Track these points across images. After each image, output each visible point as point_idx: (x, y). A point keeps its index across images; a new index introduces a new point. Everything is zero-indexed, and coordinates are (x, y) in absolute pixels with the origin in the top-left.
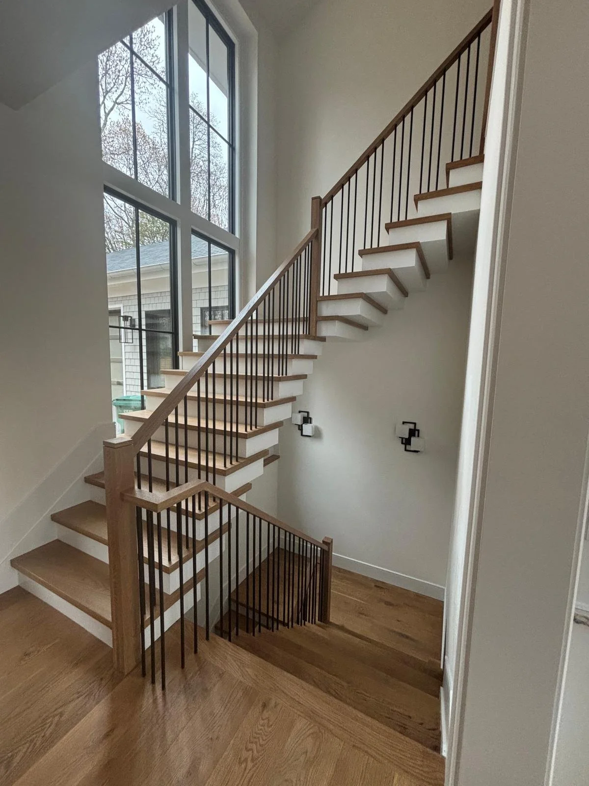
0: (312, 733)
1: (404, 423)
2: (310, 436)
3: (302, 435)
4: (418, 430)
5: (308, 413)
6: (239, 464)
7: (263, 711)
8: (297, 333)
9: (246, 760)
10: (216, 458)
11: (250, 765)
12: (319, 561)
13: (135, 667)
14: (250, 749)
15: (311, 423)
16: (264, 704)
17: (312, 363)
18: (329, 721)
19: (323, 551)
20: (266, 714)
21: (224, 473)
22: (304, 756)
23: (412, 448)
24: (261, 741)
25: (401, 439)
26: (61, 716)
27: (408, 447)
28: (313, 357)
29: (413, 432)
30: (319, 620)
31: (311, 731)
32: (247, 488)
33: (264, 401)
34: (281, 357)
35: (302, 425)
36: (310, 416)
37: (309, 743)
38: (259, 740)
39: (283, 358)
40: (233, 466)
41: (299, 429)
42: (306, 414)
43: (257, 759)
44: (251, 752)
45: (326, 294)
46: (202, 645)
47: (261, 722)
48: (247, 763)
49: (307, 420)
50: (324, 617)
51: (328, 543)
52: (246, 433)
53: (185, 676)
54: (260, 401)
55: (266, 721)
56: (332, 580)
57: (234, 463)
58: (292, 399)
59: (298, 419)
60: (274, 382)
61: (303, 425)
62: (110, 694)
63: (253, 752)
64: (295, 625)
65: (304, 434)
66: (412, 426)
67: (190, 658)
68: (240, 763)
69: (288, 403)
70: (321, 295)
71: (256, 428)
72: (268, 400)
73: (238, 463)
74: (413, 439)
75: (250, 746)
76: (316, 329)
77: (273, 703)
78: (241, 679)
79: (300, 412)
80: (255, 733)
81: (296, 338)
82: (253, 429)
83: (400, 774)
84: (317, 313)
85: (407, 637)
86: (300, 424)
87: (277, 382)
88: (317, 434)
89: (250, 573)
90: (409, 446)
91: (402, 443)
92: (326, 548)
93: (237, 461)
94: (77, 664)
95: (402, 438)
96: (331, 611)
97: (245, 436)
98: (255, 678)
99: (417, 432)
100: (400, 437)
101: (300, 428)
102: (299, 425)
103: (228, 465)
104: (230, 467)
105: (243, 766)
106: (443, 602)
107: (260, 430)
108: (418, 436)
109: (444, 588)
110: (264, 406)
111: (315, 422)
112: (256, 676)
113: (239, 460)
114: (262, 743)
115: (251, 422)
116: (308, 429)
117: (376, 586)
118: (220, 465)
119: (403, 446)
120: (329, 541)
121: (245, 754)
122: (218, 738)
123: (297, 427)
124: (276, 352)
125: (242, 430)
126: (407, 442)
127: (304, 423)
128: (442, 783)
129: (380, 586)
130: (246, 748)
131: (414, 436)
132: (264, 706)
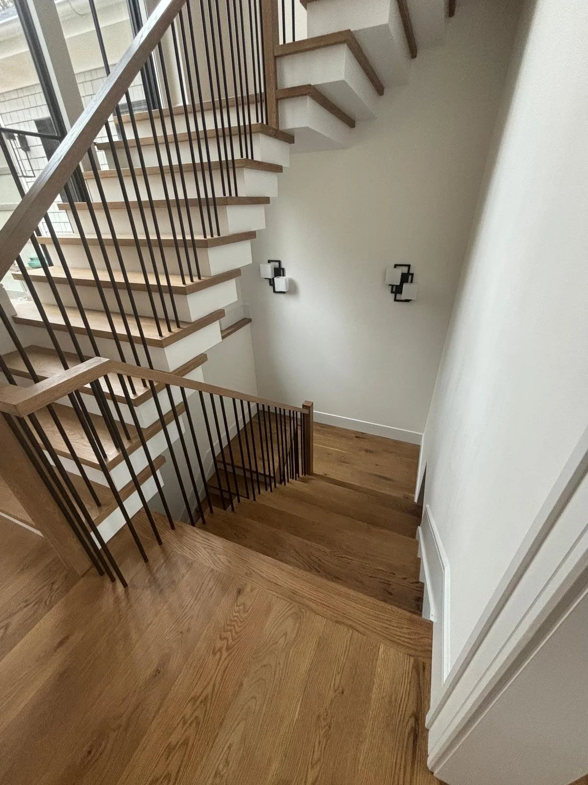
0: (292, 614)
1: (396, 266)
2: (284, 293)
3: (275, 292)
4: (412, 275)
5: (279, 262)
6: (182, 331)
7: (237, 597)
8: (247, 123)
9: (220, 650)
10: (142, 324)
11: (225, 654)
12: (299, 423)
13: (91, 568)
14: (224, 638)
15: (284, 275)
16: (238, 591)
17: (276, 179)
18: (309, 599)
19: (303, 415)
20: (241, 599)
21: (161, 344)
22: (283, 638)
23: (403, 296)
24: (237, 627)
25: (390, 287)
26: (6, 629)
27: (399, 297)
28: (276, 169)
29: (406, 278)
30: (302, 474)
31: (291, 612)
32: (200, 360)
33: (205, 237)
34: (224, 166)
35: (273, 279)
36: (283, 266)
37: (289, 624)
38: (234, 628)
39: (228, 167)
40: (171, 334)
41: (270, 284)
42: (277, 264)
43: (233, 647)
44: (225, 641)
45: (289, 40)
46: (167, 536)
47: (236, 609)
48: (221, 652)
49: (279, 271)
50: (307, 469)
51: (308, 407)
52: (183, 286)
53: (150, 570)
54: (199, 237)
55: (242, 607)
56: (314, 435)
57: (175, 329)
58: (249, 236)
59: (268, 271)
60: (218, 208)
61: (275, 278)
62: (63, 600)
63: (227, 641)
64: (278, 485)
65: (277, 290)
66: (405, 270)
67: (154, 551)
68: (214, 654)
69: (243, 242)
70: (281, 42)
71: (199, 278)
72: (212, 236)
73: (180, 330)
74: (405, 286)
75: (224, 635)
76: (277, 118)
77: (248, 589)
78: (213, 567)
79: (269, 262)
80: (231, 620)
81: (246, 132)
82: (194, 280)
83: (385, 645)
84: (276, 84)
85: (385, 478)
86: (270, 277)
87: (224, 206)
88: (292, 290)
89: (240, 429)
90: (400, 295)
91: (392, 292)
92: (306, 411)
93: (178, 327)
94: (23, 570)
95: (392, 286)
96: (314, 464)
97: (183, 292)
98: (228, 564)
99: (410, 277)
100: (389, 285)
101: (272, 283)
102: (270, 279)
103: (166, 333)
104: (167, 336)
105: (218, 656)
106: (419, 446)
107: (205, 281)
108: (412, 282)
109: (421, 434)
110: (205, 244)
111: (289, 274)
112: (230, 562)
113: (181, 326)
114: (237, 631)
115: (187, 270)
116: (281, 283)
117: (356, 437)
118: (151, 333)
119: (393, 295)
120: (309, 405)
121: (219, 644)
122: (188, 630)
123: (267, 282)
124: (214, 158)
125: (176, 282)
126: (397, 290)
127: (275, 277)
128: (430, 648)
129: (360, 436)
130: (221, 638)
131: (407, 282)
132: (239, 592)
